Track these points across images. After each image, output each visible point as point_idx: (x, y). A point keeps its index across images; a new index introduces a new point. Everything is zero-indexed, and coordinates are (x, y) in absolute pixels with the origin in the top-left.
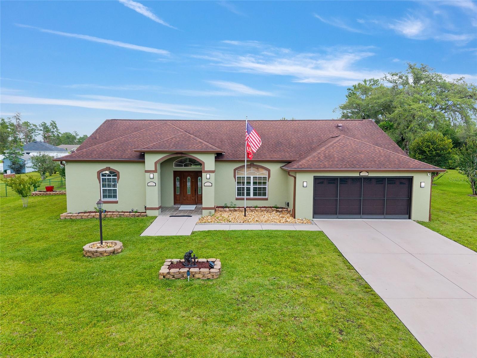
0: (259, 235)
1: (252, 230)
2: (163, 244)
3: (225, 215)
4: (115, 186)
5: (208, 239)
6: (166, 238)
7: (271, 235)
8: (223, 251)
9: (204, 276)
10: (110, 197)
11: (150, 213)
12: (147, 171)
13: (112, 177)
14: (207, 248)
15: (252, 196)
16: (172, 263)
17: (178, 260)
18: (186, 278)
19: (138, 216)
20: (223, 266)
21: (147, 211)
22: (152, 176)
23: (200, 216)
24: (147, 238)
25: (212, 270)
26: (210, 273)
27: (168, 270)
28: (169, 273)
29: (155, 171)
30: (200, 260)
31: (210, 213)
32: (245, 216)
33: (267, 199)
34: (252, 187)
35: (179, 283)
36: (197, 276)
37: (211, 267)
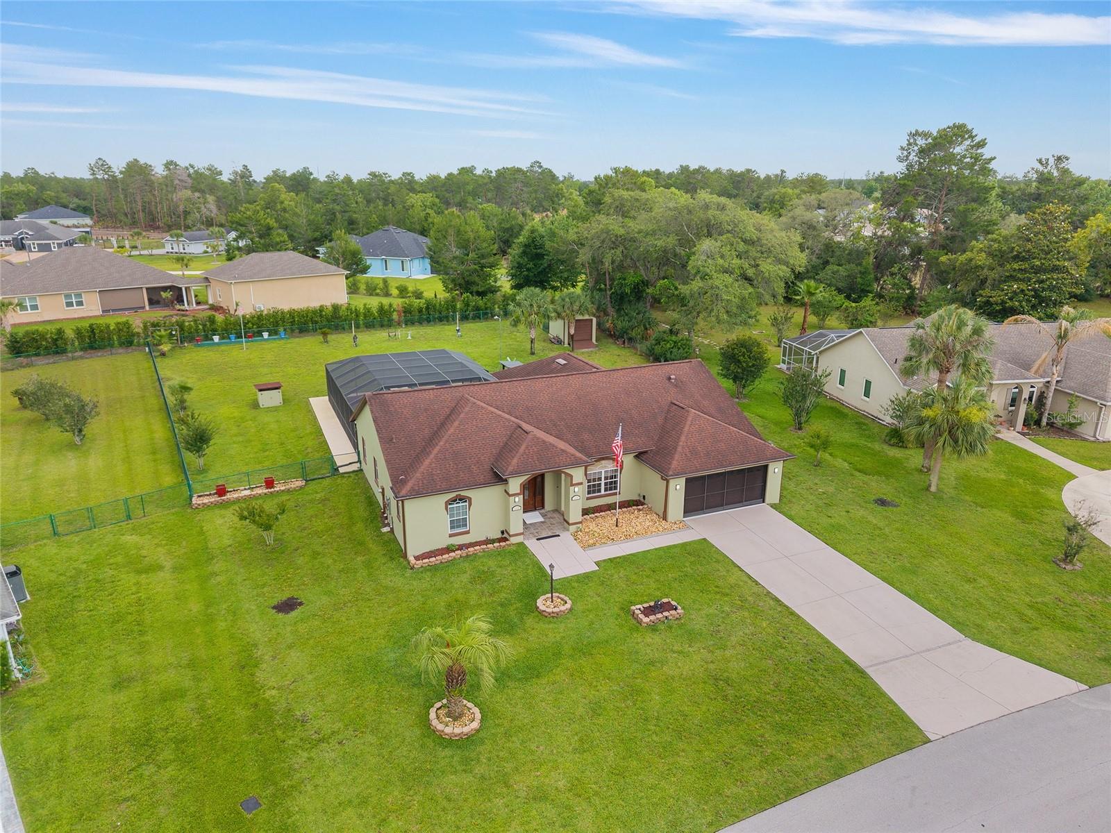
3: (593, 527)
4: (465, 514)
9: (674, 617)
10: (459, 527)
11: (514, 540)
12: (510, 495)
13: (462, 505)
15: (603, 492)
16: (640, 610)
18: (664, 622)
19: (504, 546)
22: (516, 499)
23: (569, 536)
26: (677, 613)
28: (650, 620)
29: (520, 493)
31: (578, 528)
32: (617, 526)
34: (603, 482)
36: (670, 618)
37: (677, 609)
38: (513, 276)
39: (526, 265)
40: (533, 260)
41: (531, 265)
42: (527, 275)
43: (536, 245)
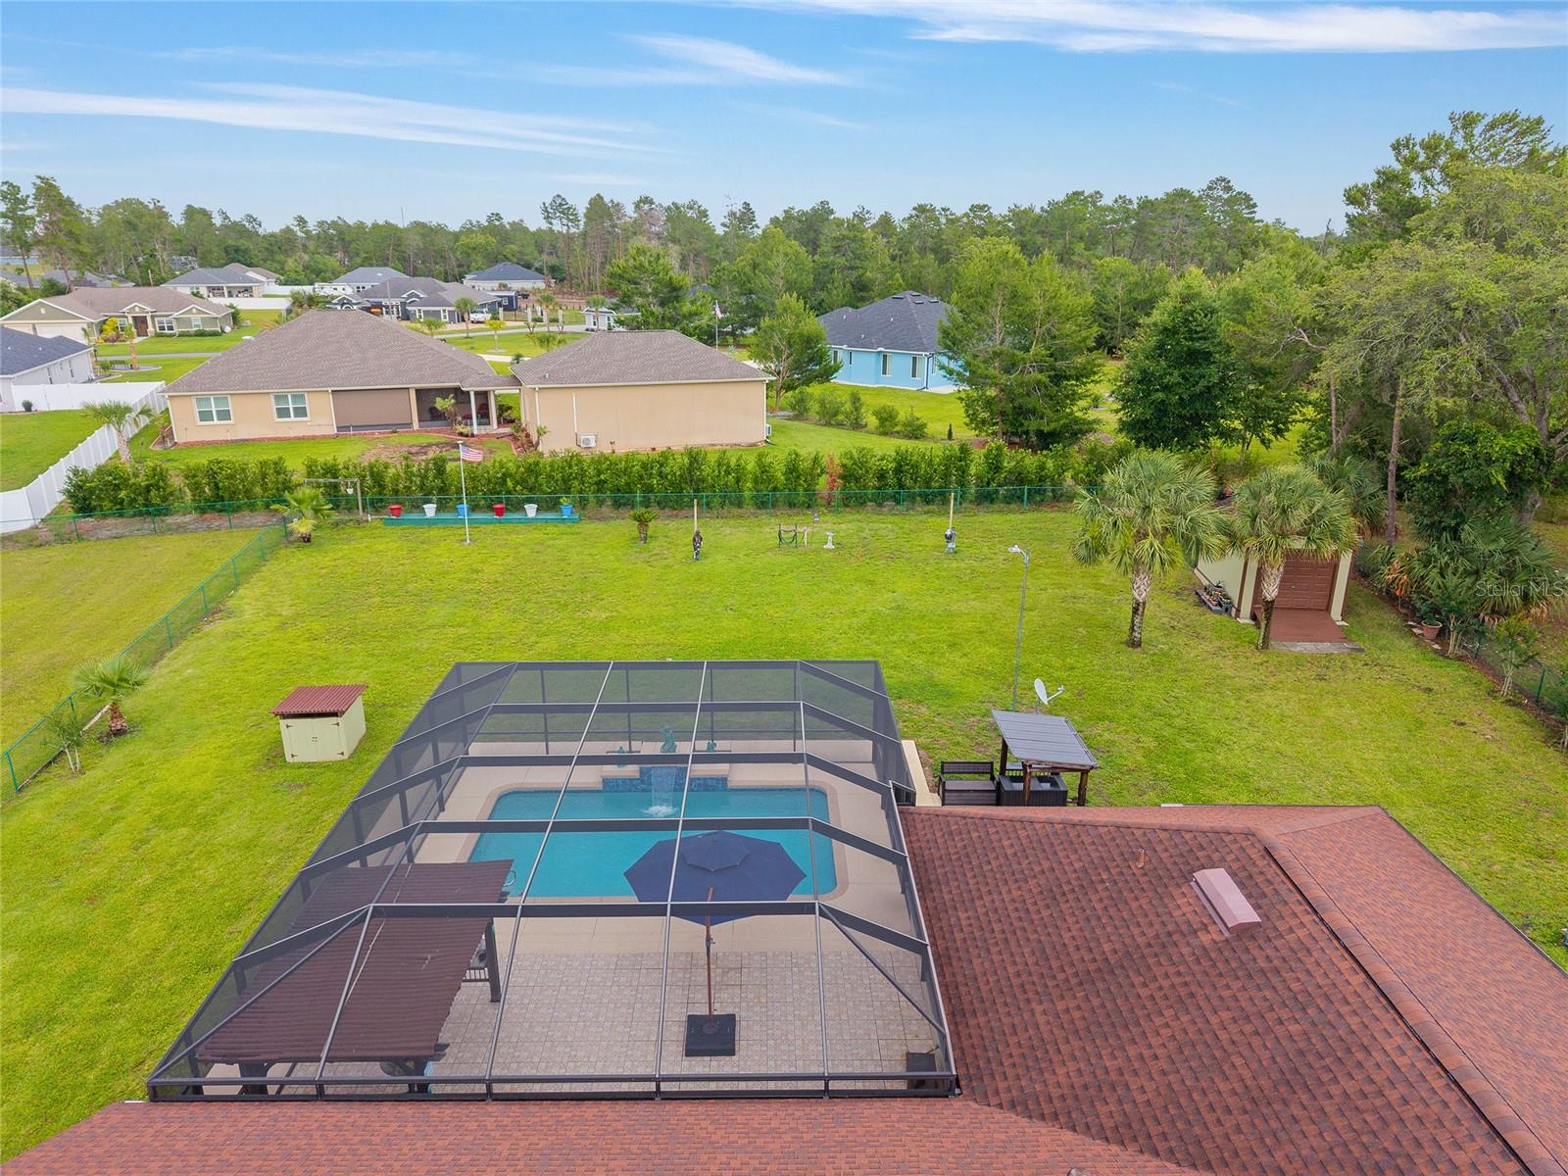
38: (1127, 401)
39: (1161, 377)
40: (1182, 365)
41: (1175, 377)
42: (1163, 401)
43: (1190, 331)
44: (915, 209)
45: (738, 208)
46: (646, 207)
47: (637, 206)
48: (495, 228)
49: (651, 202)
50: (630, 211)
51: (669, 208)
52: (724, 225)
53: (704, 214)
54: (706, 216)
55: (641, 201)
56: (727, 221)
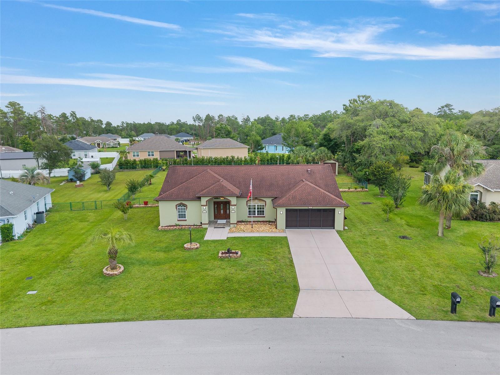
0: (257, 239)
1: (254, 237)
2: (215, 244)
3: (242, 227)
4: (185, 212)
5: (235, 241)
6: (216, 241)
7: (262, 239)
8: (241, 247)
9: (234, 257)
10: (182, 217)
11: (203, 226)
12: (202, 206)
13: (183, 208)
14: (235, 245)
15: (256, 215)
16: (222, 252)
17: (224, 251)
18: (228, 258)
19: (198, 228)
20: (241, 253)
21: (202, 225)
22: (204, 208)
23: (229, 228)
24: (208, 241)
25: (237, 255)
26: (237, 256)
27: (221, 255)
28: (222, 256)
29: (206, 205)
30: (233, 251)
31: (234, 226)
32: (252, 228)
33: (264, 217)
34: (256, 210)
35: (226, 259)
36: (232, 257)
37: (237, 254)
44: (290, 116)
45: (246, 117)
46: (221, 117)
47: (219, 117)
48: (179, 123)
49: (222, 116)
50: (217, 118)
51: (227, 117)
52: (241, 121)
53: (236, 119)
54: (237, 119)
55: (220, 115)
56: (243, 121)
